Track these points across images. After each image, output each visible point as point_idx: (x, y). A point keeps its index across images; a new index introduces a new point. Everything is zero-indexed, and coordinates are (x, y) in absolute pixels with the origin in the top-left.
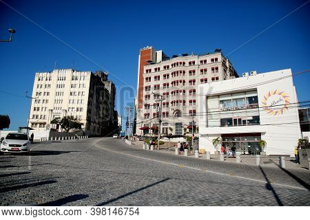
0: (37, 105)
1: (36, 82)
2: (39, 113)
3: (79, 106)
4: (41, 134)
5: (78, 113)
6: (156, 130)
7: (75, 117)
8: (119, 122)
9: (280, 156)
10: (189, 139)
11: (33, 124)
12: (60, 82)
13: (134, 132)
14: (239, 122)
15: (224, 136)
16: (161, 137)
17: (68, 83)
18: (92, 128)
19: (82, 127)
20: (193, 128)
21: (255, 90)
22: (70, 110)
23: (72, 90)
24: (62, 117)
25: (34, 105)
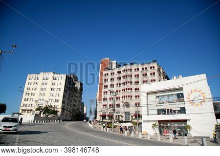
0: (27, 97)
1: (28, 81)
2: (28, 103)
3: (57, 98)
4: (28, 118)
5: (56, 104)
6: (111, 117)
7: (53, 106)
8: (85, 110)
9: (202, 138)
10: (135, 124)
11: (23, 110)
12: (44, 81)
13: (95, 118)
14: (171, 112)
15: (160, 122)
16: (114, 122)
17: (50, 81)
18: (65, 114)
19: (58, 113)
20: (138, 116)
21: (181, 89)
22: (50, 101)
23: (53, 87)
24: (44, 106)
25: (24, 96)
